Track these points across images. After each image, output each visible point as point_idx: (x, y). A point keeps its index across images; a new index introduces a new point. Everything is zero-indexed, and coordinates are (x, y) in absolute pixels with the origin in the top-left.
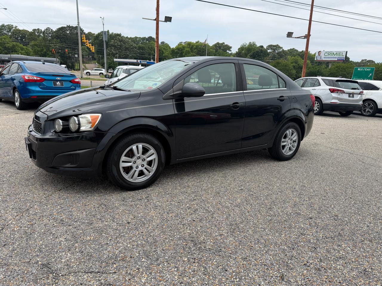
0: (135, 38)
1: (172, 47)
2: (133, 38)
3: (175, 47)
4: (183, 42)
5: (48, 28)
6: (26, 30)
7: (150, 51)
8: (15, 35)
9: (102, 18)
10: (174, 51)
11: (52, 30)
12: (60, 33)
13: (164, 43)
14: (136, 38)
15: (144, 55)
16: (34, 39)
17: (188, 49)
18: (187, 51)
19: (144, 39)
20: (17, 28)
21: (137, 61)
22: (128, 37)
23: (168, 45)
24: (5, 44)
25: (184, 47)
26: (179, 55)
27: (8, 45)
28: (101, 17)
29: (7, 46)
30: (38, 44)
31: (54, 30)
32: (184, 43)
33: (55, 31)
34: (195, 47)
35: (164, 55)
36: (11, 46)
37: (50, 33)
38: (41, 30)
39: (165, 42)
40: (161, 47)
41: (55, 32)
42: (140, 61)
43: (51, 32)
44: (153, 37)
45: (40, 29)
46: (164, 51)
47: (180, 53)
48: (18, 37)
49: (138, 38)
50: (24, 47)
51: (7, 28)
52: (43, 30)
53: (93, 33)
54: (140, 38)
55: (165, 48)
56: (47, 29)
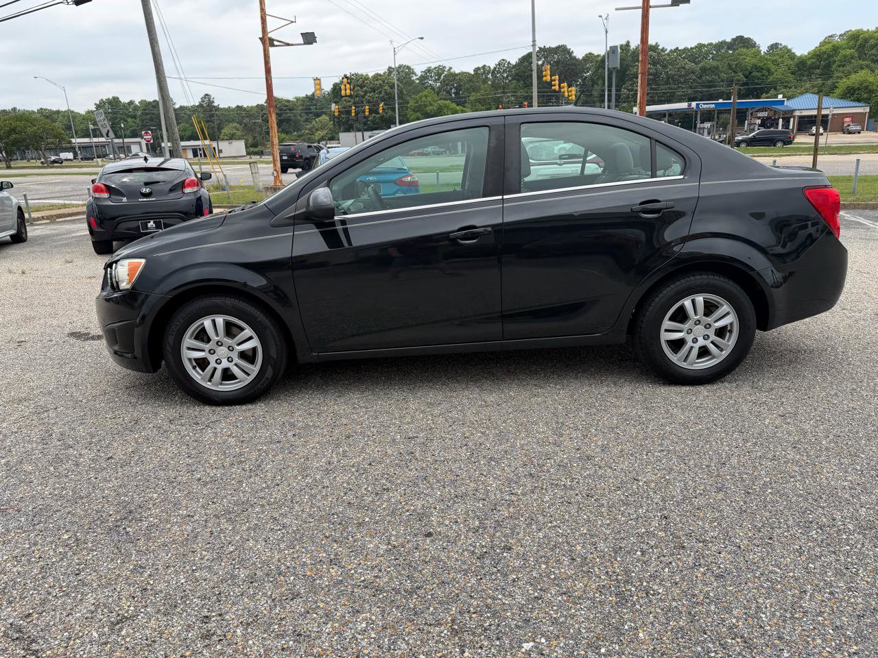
0: (696, 47)
1: (798, 54)
2: (692, 48)
3: (809, 54)
4: (838, 34)
5: (503, 60)
6: (465, 73)
7: (733, 74)
8: (447, 84)
9: (604, 17)
10: (803, 65)
11: (509, 63)
12: (525, 67)
13: (777, 48)
14: (700, 46)
15: (715, 86)
16: (476, 89)
17: (848, 52)
18: (845, 56)
19: (722, 44)
20: (452, 71)
21: (690, 105)
22: (680, 48)
23: (789, 51)
24: (426, 106)
25: (836, 49)
26: (818, 71)
27: (431, 108)
28: (600, 16)
29: (429, 111)
30: (481, 97)
31: (513, 62)
32: (841, 35)
33: (514, 64)
34: (872, 42)
35: (771, 78)
36: (435, 108)
37: (504, 71)
38: (489, 67)
39: (781, 44)
40: (766, 59)
41: (514, 66)
42: (698, 105)
43: (508, 67)
44: (746, 37)
45: (487, 65)
46: (773, 68)
47: (821, 67)
48: (451, 89)
49: (704, 45)
50: (458, 107)
51: (435, 73)
52: (492, 68)
53: (596, 54)
54: (710, 44)
55: (776, 61)
56: (499, 64)
